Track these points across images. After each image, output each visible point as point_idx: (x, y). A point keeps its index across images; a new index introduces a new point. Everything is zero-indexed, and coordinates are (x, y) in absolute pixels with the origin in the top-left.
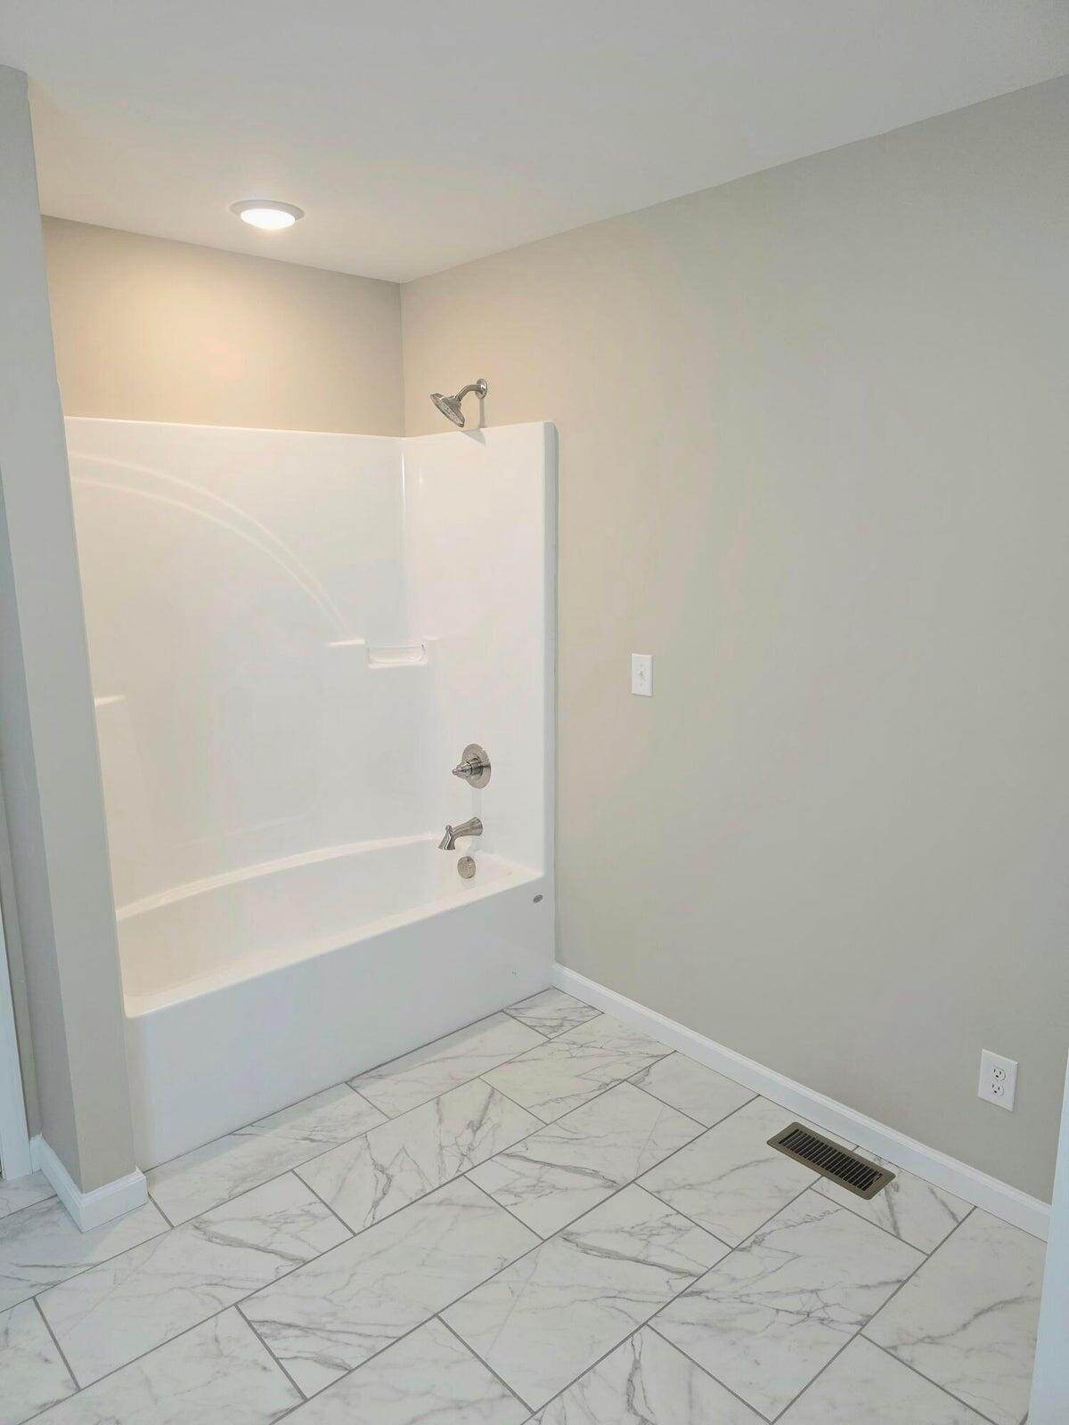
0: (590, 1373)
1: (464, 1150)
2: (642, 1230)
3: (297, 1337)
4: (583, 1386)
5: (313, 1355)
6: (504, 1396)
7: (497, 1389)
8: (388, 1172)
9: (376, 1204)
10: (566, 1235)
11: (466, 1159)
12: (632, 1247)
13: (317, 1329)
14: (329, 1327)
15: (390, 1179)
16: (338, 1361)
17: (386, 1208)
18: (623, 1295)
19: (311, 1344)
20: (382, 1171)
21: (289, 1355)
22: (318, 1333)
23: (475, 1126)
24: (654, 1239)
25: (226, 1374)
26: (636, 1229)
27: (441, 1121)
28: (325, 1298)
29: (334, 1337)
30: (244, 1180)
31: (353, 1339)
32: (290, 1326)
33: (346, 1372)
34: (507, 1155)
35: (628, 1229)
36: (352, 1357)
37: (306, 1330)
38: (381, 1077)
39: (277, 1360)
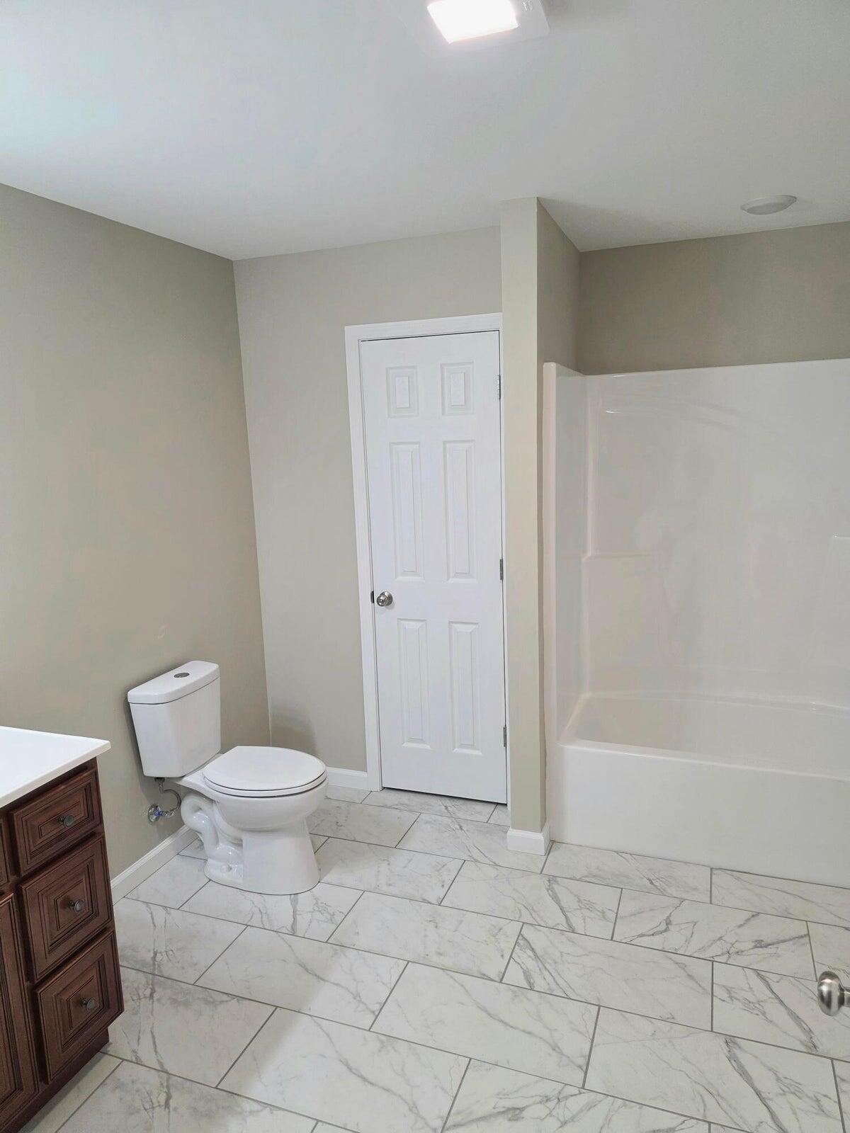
0: (638, 1106)
1: (733, 950)
2: (791, 1085)
3: (530, 957)
4: (625, 1105)
5: (525, 969)
6: (580, 1067)
7: (582, 1061)
8: (670, 926)
9: (642, 935)
10: (730, 1041)
11: (727, 955)
12: (767, 1085)
13: (541, 961)
14: (547, 966)
15: (665, 931)
16: (532, 981)
17: (646, 941)
18: (718, 1098)
19: (531, 965)
20: (667, 924)
21: (518, 961)
22: (539, 962)
23: (759, 944)
24: (792, 1098)
25: (487, 944)
26: (785, 1081)
27: (741, 926)
28: (561, 952)
29: (544, 971)
30: (595, 876)
31: (550, 979)
32: (533, 950)
33: (529, 988)
34: (758, 974)
35: (781, 1076)
36: (540, 984)
37: (537, 957)
38: (738, 879)
39: (511, 957)
